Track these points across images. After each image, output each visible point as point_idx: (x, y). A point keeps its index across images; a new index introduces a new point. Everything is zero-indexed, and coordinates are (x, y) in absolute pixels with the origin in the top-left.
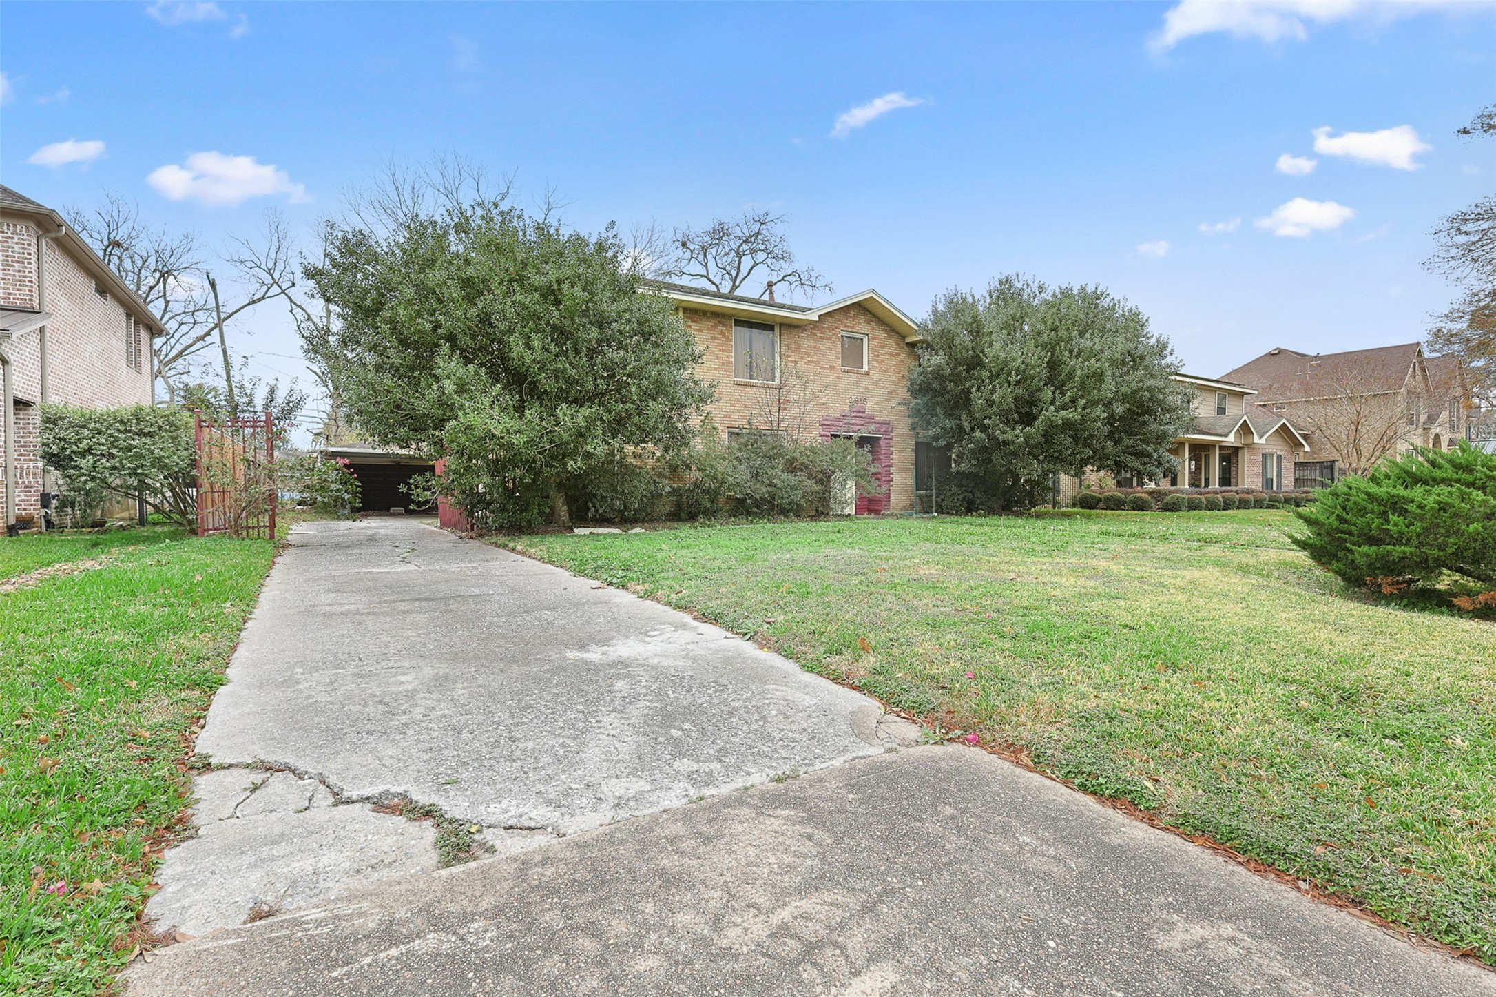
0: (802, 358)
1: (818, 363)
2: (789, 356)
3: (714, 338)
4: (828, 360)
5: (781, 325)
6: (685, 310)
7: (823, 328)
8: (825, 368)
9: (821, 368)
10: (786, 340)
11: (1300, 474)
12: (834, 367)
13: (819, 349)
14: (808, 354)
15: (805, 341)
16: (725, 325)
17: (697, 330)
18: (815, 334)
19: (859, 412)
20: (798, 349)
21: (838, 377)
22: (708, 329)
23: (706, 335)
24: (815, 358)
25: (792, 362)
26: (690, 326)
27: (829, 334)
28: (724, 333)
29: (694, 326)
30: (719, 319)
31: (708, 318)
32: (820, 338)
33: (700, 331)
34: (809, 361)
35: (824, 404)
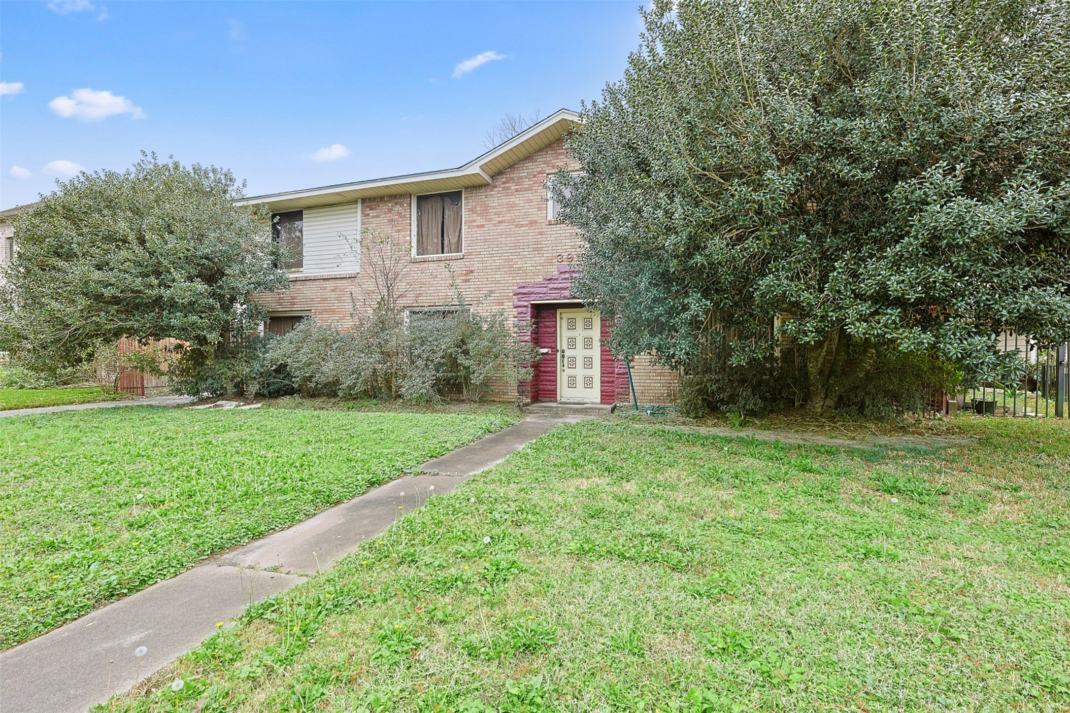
0: (491, 220)
1: (511, 221)
2: (474, 221)
4: (527, 214)
5: (466, 188)
6: (363, 199)
7: (521, 178)
8: (522, 226)
9: (517, 226)
10: (472, 204)
12: (536, 222)
13: (513, 206)
14: (498, 214)
17: (374, 217)
18: (508, 188)
19: (573, 272)
21: (541, 233)
22: (385, 213)
23: (384, 219)
24: (508, 217)
25: (478, 226)
26: (368, 215)
27: (527, 183)
28: (401, 213)
29: (372, 213)
30: (396, 201)
31: (386, 202)
32: (516, 191)
33: (377, 216)
34: (499, 222)
35: (520, 268)
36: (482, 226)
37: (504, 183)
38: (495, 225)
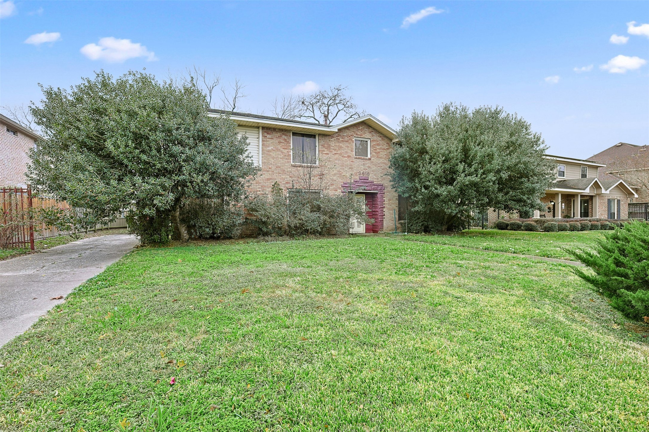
0: (331, 152)
1: (340, 154)
2: (324, 151)
3: (280, 142)
4: (347, 152)
5: (319, 135)
6: (263, 128)
8: (345, 157)
9: (343, 157)
10: (322, 142)
11: (633, 210)
12: (350, 156)
13: (341, 147)
14: (335, 150)
15: (333, 143)
16: (286, 135)
17: (270, 138)
18: (338, 139)
19: (365, 179)
20: (329, 147)
21: (352, 162)
22: (276, 138)
23: (276, 141)
24: (339, 152)
25: (326, 154)
26: (266, 137)
27: (346, 139)
28: (286, 140)
29: (268, 136)
30: (283, 133)
31: (277, 132)
32: (342, 141)
33: (272, 139)
34: (335, 153)
35: (344, 176)
36: (328, 154)
37: (337, 136)
38: (333, 154)
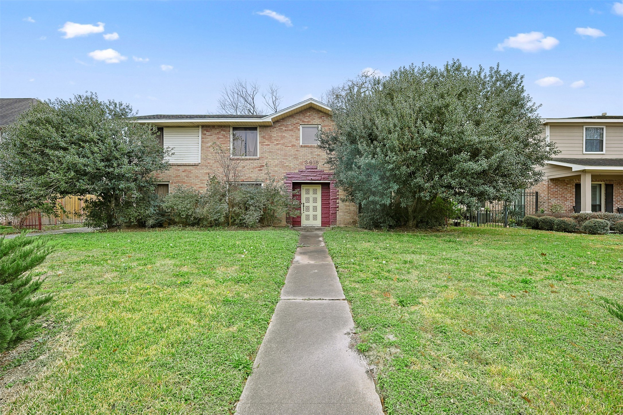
0: (273, 142)
1: (283, 144)
2: (264, 142)
3: (218, 138)
4: (290, 142)
5: (260, 126)
6: (203, 126)
7: (288, 125)
8: (288, 146)
9: (286, 146)
10: (263, 134)
12: (295, 145)
13: (284, 137)
14: (277, 140)
15: (275, 133)
16: (224, 131)
17: (209, 135)
18: (281, 129)
19: (312, 169)
20: (270, 138)
21: (297, 151)
22: (215, 134)
23: (214, 137)
24: (282, 142)
25: (266, 145)
26: (206, 134)
27: (290, 127)
28: (225, 135)
29: (208, 133)
30: (222, 129)
31: (216, 128)
32: (285, 130)
33: (211, 135)
34: (277, 144)
35: (287, 166)
36: (269, 145)
37: (279, 126)
38: (275, 145)
